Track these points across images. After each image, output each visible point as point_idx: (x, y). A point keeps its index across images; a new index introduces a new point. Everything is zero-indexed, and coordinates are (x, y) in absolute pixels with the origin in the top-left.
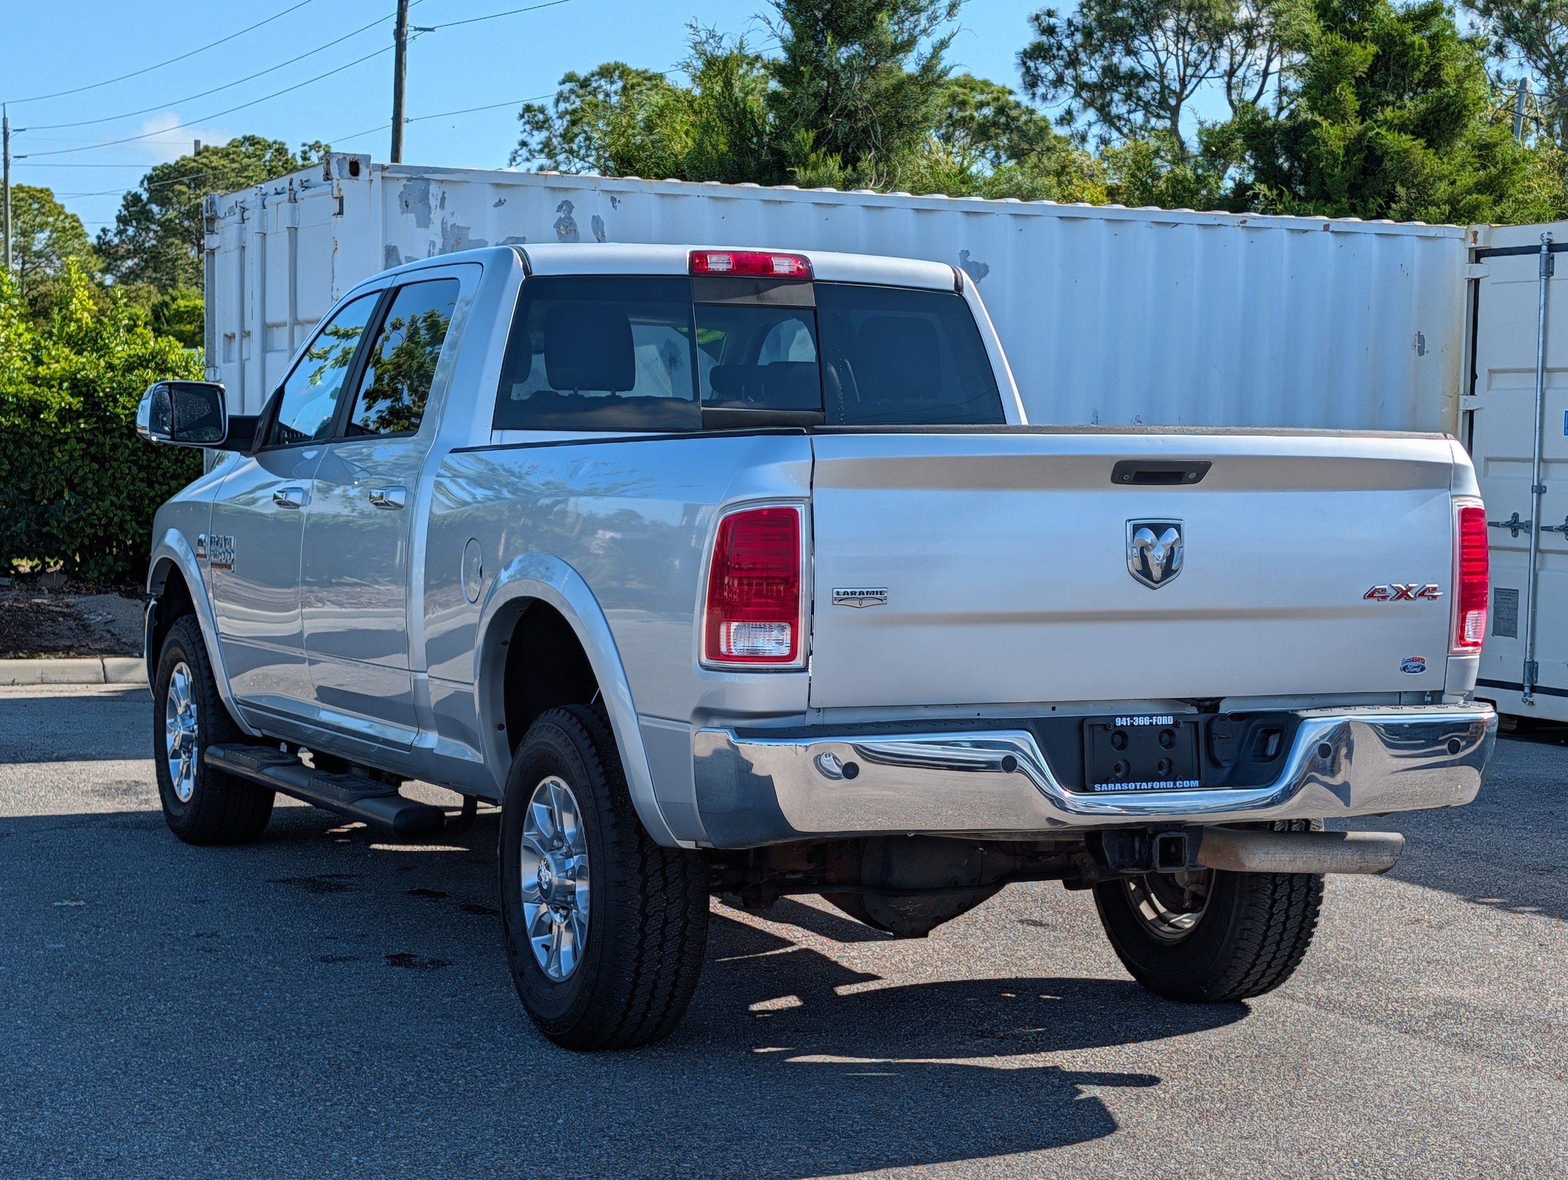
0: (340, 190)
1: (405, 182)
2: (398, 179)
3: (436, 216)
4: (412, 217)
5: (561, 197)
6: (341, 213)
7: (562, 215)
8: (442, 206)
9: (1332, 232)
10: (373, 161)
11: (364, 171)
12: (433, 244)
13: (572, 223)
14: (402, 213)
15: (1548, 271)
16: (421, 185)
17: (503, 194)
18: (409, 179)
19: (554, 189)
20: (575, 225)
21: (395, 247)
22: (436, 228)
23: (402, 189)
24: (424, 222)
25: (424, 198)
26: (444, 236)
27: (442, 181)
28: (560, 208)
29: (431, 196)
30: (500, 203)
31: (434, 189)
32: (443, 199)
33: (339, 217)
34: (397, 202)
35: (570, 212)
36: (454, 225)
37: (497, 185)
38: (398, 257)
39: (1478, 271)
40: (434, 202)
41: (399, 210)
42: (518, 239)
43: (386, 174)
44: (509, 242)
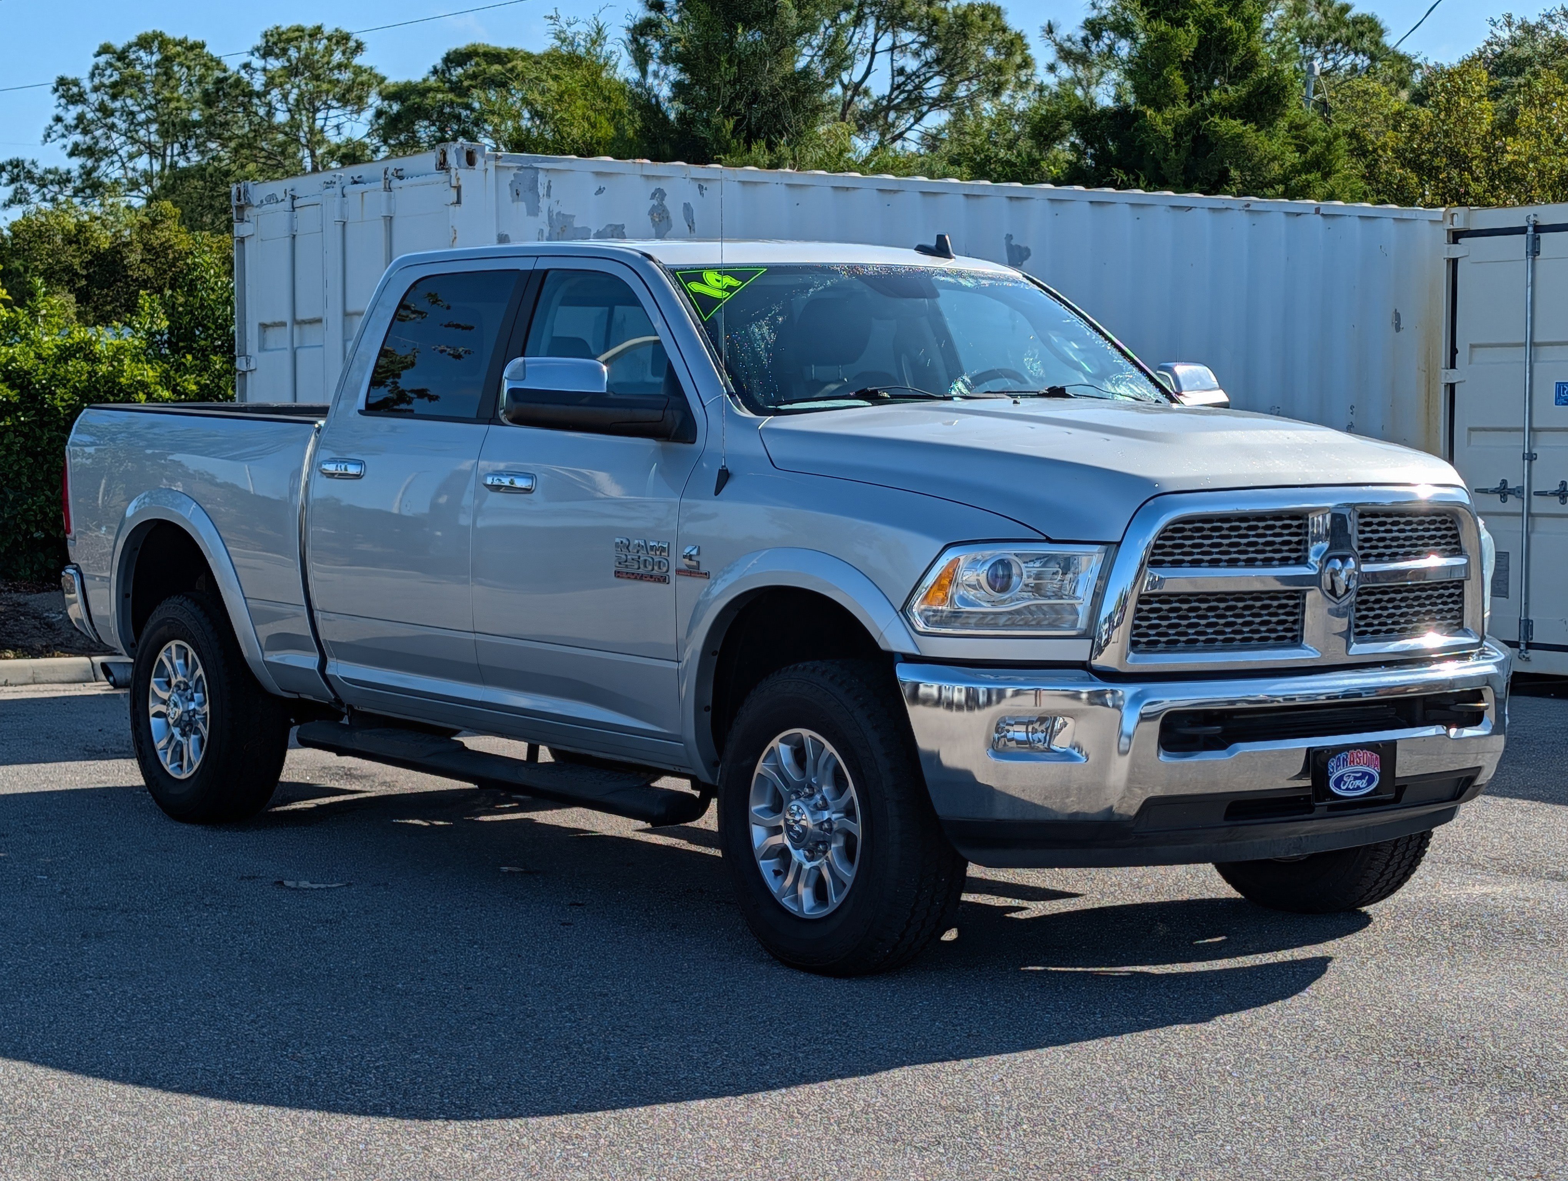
0: (458, 179)
1: (515, 171)
2: (509, 168)
3: (544, 204)
4: (522, 205)
5: (654, 185)
6: (459, 202)
7: (655, 202)
8: (549, 194)
9: (1323, 215)
10: (487, 152)
11: (478, 161)
12: (542, 231)
13: (665, 210)
14: (513, 201)
15: (1534, 250)
16: (530, 173)
17: (603, 183)
18: (520, 168)
19: (647, 177)
20: (668, 212)
21: (506, 231)
22: (544, 216)
23: (513, 178)
24: (534, 210)
25: (534, 187)
26: (550, 224)
27: (548, 170)
28: (653, 196)
29: (538, 185)
30: (600, 191)
31: (541, 178)
32: (549, 187)
33: (457, 206)
34: (508, 190)
35: (663, 199)
36: (559, 213)
37: (598, 173)
39: (1456, 251)
40: (542, 191)
41: (510, 199)
42: (617, 226)
43: (500, 164)
44: (609, 230)
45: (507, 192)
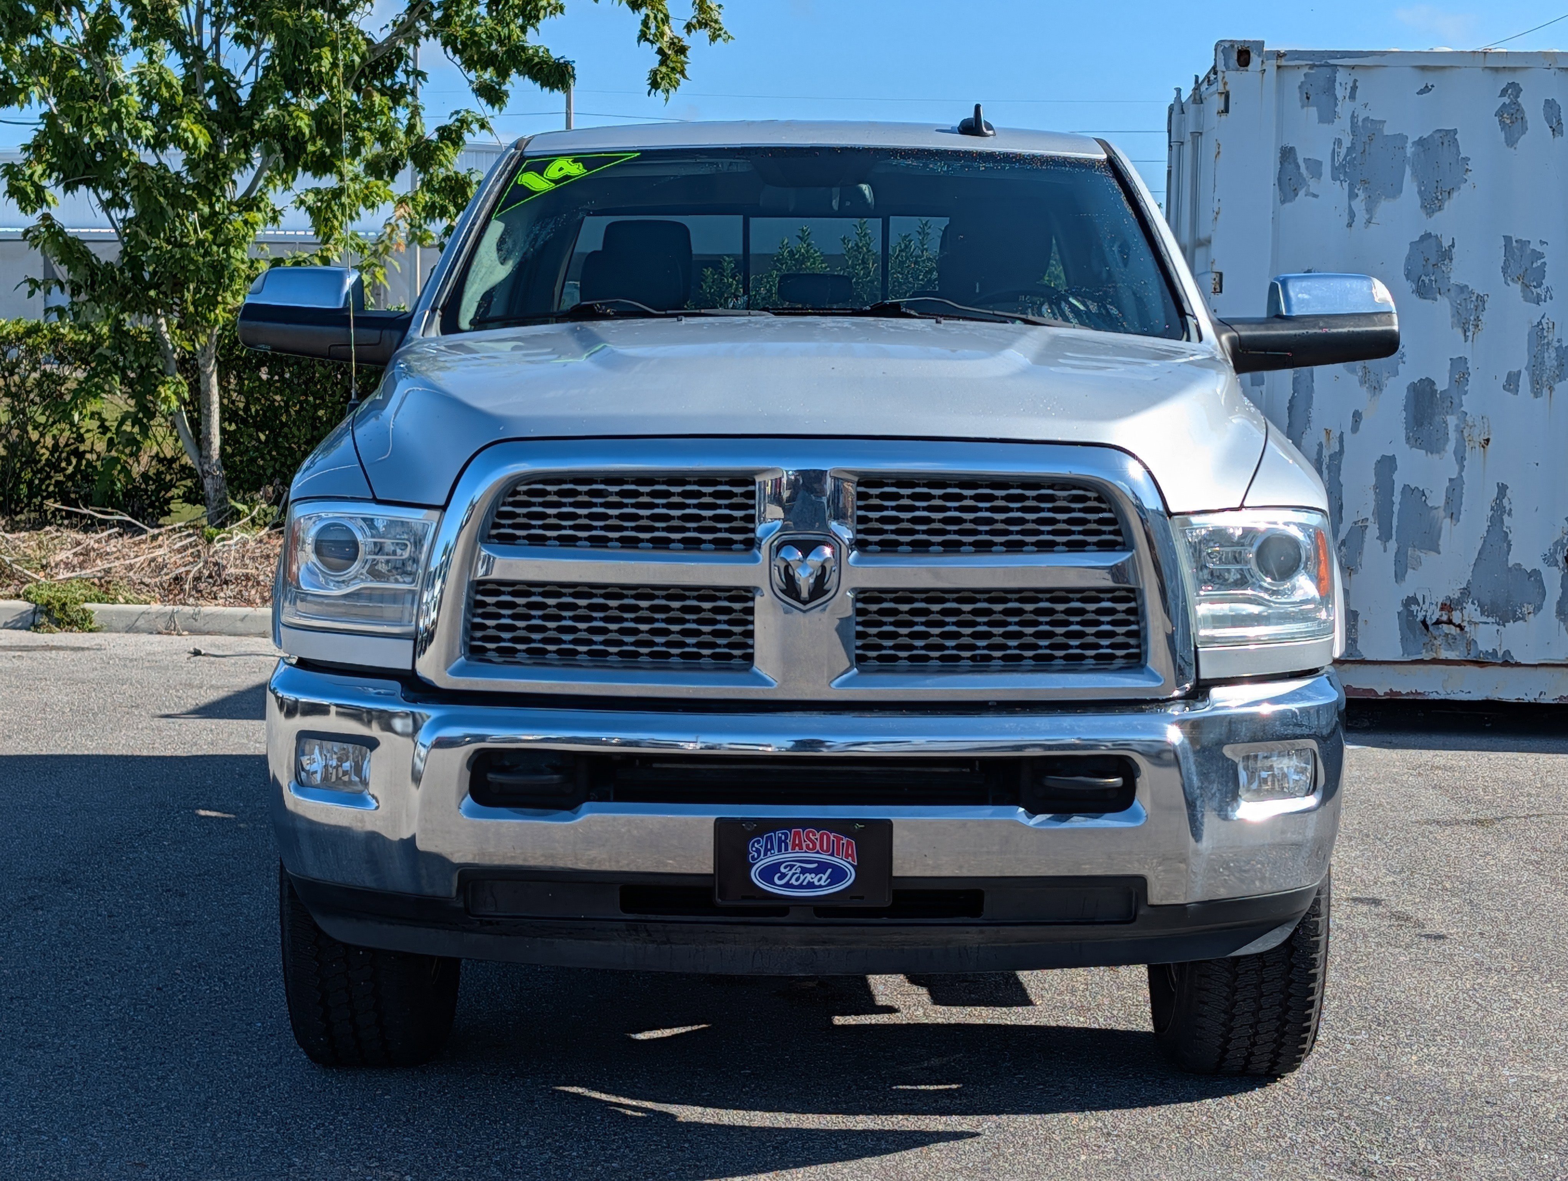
0: (1225, 84)
1: (1306, 70)
2: (1298, 67)
3: (1344, 109)
4: (1313, 111)
5: (1505, 80)
6: (1226, 110)
7: (1506, 99)
8: (1352, 96)
10: (1266, 48)
11: (1255, 60)
12: (1339, 142)
13: (1519, 110)
14: (1303, 107)
16: (1327, 72)
17: (1430, 79)
18: (1312, 67)
19: (1496, 69)
20: (1523, 112)
21: (1292, 149)
22: (1342, 124)
23: (1303, 79)
24: (1328, 116)
25: (1330, 88)
26: (1353, 132)
27: (1353, 67)
28: (1504, 92)
29: (1337, 85)
30: (1426, 89)
31: (1341, 76)
32: (1354, 88)
33: (1224, 116)
34: (1297, 94)
35: (1517, 96)
36: (1366, 119)
37: (1423, 68)
38: (1295, 159)
40: (1340, 92)
41: (1299, 104)
42: (1448, 132)
43: (1283, 62)
44: (1437, 136)
45: (1294, 96)
